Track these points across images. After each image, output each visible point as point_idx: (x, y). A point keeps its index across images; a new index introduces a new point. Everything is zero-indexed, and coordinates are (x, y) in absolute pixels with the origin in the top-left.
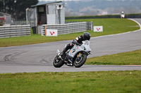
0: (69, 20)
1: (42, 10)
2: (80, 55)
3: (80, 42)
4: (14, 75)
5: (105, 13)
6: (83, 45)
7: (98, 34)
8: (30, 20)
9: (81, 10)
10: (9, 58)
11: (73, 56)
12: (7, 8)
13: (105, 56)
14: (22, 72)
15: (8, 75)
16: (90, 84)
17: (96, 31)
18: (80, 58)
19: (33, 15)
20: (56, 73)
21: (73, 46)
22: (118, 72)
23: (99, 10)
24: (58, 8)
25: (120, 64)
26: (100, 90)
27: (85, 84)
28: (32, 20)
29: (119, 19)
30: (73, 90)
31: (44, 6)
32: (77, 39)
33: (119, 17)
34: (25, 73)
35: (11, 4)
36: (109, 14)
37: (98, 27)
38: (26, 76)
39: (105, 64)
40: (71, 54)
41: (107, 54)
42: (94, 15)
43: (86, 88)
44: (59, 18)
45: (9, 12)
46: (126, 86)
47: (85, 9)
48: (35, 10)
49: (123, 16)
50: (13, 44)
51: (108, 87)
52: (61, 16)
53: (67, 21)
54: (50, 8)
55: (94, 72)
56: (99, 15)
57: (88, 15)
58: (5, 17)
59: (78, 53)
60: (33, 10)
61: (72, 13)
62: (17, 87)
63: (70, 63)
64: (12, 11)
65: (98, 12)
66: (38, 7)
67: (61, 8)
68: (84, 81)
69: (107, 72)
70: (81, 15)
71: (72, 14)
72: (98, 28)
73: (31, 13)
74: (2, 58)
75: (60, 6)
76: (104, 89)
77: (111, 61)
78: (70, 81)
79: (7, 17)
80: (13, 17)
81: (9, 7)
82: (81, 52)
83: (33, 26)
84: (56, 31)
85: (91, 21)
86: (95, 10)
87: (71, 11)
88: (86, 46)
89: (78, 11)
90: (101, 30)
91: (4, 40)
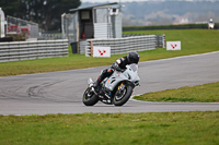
0: (129, 32)
1: (86, 17)
2: (122, 87)
3: (122, 67)
4: (43, 117)
5: (184, 21)
6: (127, 71)
7: (174, 54)
8: (67, 32)
9: (147, 17)
10: (36, 91)
11: (111, 88)
12: (32, 13)
13: (184, 88)
14: (56, 113)
15: (34, 117)
16: (161, 132)
17: (171, 48)
18: (122, 91)
19: (72, 23)
20: (108, 115)
21: (112, 72)
22: (204, 113)
23: (175, 16)
24: (112, 13)
25: (208, 101)
26: (177, 140)
27: (153, 131)
28: (71, 32)
29: (205, 30)
30: (135, 142)
31: (90, 11)
32: (119, 62)
33: (205, 27)
34: (60, 115)
35: (38, 7)
36: (191, 22)
37: (174, 43)
38: (61, 120)
39: (184, 100)
40: (109, 84)
41: (188, 84)
42: (168, 24)
43: (154, 139)
44: (114, 28)
45: (36, 19)
46: (217, 134)
47: (153, 16)
48: (76, 16)
49: (212, 26)
50: (41, 70)
51: (189, 137)
52: (116, 26)
53: (126, 33)
54: (99, 13)
55: (167, 113)
56: (175, 23)
57: (158, 25)
58: (29, 27)
59: (119, 84)
60: (72, 16)
61: (133, 21)
62: (47, 137)
63: (107, 99)
64: (40, 18)
65: (174, 19)
66: (81, 11)
67: (117, 13)
68: (152, 126)
69: (186, 113)
70: (147, 24)
71: (133, 23)
72: (173, 45)
73: (69, 21)
74: (24, 91)
75: (114, 10)
76: (183, 139)
77: (194, 95)
78: (129, 128)
79: (32, 27)
80: (42, 27)
81: (35, 11)
82: (125, 82)
83: (73, 41)
84: (108, 49)
85: (163, 33)
86: (169, 17)
87: (132, 18)
88: (132, 72)
89: (143, 18)
90: (178, 48)
91: (28, 64)
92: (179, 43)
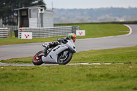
24: (40, 12)
31: (26, 10)
66: (21, 11)
67: (43, 12)
72: (80, 33)
75: (42, 10)
89: (96, 19)
90: (84, 34)
92: (84, 31)
